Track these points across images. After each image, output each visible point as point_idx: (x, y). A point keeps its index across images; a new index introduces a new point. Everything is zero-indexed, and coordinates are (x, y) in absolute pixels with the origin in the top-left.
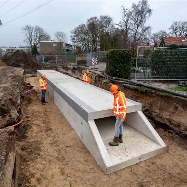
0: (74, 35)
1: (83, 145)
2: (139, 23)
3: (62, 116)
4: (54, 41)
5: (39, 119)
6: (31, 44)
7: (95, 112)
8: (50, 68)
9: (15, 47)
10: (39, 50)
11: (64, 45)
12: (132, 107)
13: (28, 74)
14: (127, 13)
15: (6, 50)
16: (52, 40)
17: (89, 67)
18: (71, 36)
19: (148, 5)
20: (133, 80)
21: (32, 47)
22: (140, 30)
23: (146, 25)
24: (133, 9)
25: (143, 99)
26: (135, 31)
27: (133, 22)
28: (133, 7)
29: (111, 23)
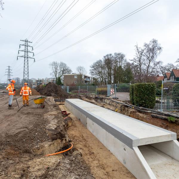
0: (93, 69)
1: (127, 169)
2: (151, 59)
3: (99, 142)
4: (75, 74)
5: (80, 143)
6: (56, 76)
7: (138, 140)
8: (75, 97)
9: (43, 79)
10: (62, 81)
11: (83, 77)
12: (168, 136)
13: (58, 102)
14: (140, 51)
15: (35, 82)
16: (73, 73)
17: (109, 97)
18: (90, 70)
19: (158, 44)
20: (159, 110)
21: (57, 79)
22: (152, 64)
23: (157, 60)
24: (145, 47)
25: (174, 128)
26: (147, 65)
27: (145, 58)
28: (145, 46)
29: (124, 58)
